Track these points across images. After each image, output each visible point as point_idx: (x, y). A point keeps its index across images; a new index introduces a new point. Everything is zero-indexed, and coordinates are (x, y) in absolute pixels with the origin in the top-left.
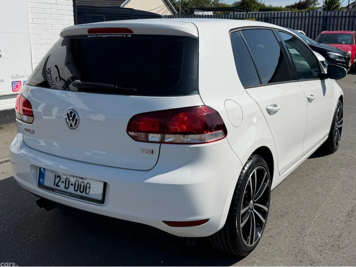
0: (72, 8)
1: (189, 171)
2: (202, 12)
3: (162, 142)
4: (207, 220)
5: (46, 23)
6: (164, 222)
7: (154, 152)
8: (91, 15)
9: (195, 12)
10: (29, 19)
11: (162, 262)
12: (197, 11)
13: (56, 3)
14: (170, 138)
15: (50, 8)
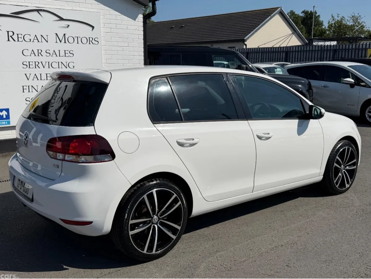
0: (142, 50)
1: (77, 183)
2: (323, 42)
3: (64, 160)
4: (91, 222)
5: (118, 62)
6: (60, 219)
7: (59, 167)
8: (170, 54)
9: (315, 42)
10: (103, 60)
11: (84, 256)
12: (317, 42)
13: (128, 46)
14: (68, 157)
15: (122, 50)
